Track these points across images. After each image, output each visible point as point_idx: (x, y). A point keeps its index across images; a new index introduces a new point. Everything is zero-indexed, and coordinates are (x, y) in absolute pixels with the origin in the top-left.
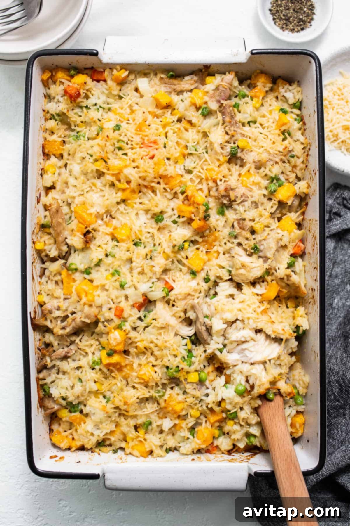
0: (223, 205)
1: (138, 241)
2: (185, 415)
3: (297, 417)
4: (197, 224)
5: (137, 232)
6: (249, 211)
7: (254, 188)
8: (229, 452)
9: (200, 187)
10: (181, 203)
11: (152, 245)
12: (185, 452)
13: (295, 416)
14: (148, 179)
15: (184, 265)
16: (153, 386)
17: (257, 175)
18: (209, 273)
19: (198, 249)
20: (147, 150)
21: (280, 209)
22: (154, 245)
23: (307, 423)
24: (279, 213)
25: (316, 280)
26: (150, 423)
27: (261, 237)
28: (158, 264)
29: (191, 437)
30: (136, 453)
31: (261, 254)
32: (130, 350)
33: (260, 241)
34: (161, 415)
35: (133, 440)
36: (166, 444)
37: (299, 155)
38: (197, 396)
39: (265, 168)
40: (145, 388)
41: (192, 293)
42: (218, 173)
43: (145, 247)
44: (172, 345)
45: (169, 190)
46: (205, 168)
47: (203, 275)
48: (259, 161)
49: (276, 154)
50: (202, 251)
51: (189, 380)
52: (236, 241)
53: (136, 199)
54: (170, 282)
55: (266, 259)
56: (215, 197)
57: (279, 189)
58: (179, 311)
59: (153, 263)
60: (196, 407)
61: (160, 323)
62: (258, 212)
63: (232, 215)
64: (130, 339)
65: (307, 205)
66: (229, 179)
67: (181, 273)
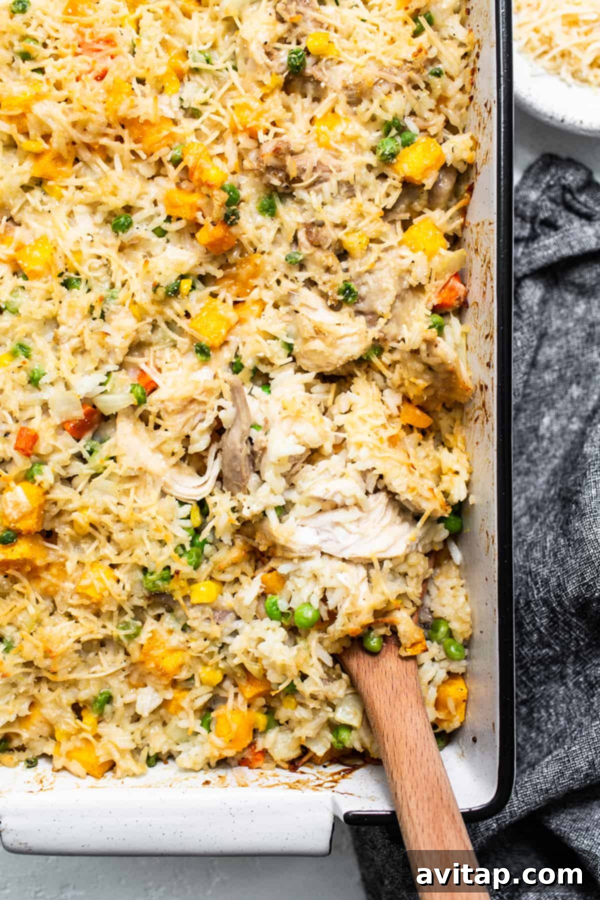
0: (271, 190)
1: (73, 275)
2: (188, 680)
3: (450, 685)
4: (209, 233)
5: (69, 255)
6: (332, 204)
7: (343, 148)
8: (293, 765)
9: (218, 149)
10: (174, 186)
11: (107, 286)
12: (188, 765)
13: (444, 682)
14: (91, 127)
15: (181, 332)
16: (112, 612)
17: (353, 118)
18: (241, 352)
19: (214, 295)
20: (90, 60)
21: (406, 201)
22: (113, 286)
23: (471, 698)
24: (406, 212)
25: (488, 365)
26: (109, 699)
27: (360, 265)
28: (119, 329)
29: (203, 731)
30: (75, 766)
31: (362, 306)
32: (57, 530)
33: (360, 275)
34: (134, 678)
35: (69, 736)
36: (148, 745)
37: (452, 72)
38: (212, 636)
39: (372, 101)
40: (95, 618)
41: (201, 398)
42: (260, 115)
43: (89, 290)
44: (154, 518)
45: (143, 156)
46: (229, 103)
47: (227, 355)
48: (356, 85)
49: (398, 67)
50: (224, 301)
51: (195, 599)
52: (303, 276)
53: (68, 177)
54: (151, 372)
55: (373, 317)
56: (252, 170)
57: (404, 151)
58: (170, 438)
59: (106, 328)
60: (211, 662)
61: (125, 467)
62: (354, 207)
63: (293, 214)
64: (55, 503)
65: (471, 190)
66: (287, 130)
67: (175, 351)
